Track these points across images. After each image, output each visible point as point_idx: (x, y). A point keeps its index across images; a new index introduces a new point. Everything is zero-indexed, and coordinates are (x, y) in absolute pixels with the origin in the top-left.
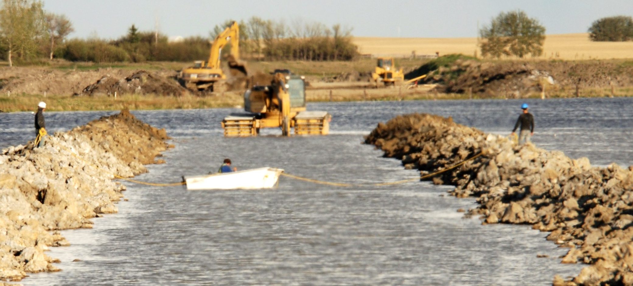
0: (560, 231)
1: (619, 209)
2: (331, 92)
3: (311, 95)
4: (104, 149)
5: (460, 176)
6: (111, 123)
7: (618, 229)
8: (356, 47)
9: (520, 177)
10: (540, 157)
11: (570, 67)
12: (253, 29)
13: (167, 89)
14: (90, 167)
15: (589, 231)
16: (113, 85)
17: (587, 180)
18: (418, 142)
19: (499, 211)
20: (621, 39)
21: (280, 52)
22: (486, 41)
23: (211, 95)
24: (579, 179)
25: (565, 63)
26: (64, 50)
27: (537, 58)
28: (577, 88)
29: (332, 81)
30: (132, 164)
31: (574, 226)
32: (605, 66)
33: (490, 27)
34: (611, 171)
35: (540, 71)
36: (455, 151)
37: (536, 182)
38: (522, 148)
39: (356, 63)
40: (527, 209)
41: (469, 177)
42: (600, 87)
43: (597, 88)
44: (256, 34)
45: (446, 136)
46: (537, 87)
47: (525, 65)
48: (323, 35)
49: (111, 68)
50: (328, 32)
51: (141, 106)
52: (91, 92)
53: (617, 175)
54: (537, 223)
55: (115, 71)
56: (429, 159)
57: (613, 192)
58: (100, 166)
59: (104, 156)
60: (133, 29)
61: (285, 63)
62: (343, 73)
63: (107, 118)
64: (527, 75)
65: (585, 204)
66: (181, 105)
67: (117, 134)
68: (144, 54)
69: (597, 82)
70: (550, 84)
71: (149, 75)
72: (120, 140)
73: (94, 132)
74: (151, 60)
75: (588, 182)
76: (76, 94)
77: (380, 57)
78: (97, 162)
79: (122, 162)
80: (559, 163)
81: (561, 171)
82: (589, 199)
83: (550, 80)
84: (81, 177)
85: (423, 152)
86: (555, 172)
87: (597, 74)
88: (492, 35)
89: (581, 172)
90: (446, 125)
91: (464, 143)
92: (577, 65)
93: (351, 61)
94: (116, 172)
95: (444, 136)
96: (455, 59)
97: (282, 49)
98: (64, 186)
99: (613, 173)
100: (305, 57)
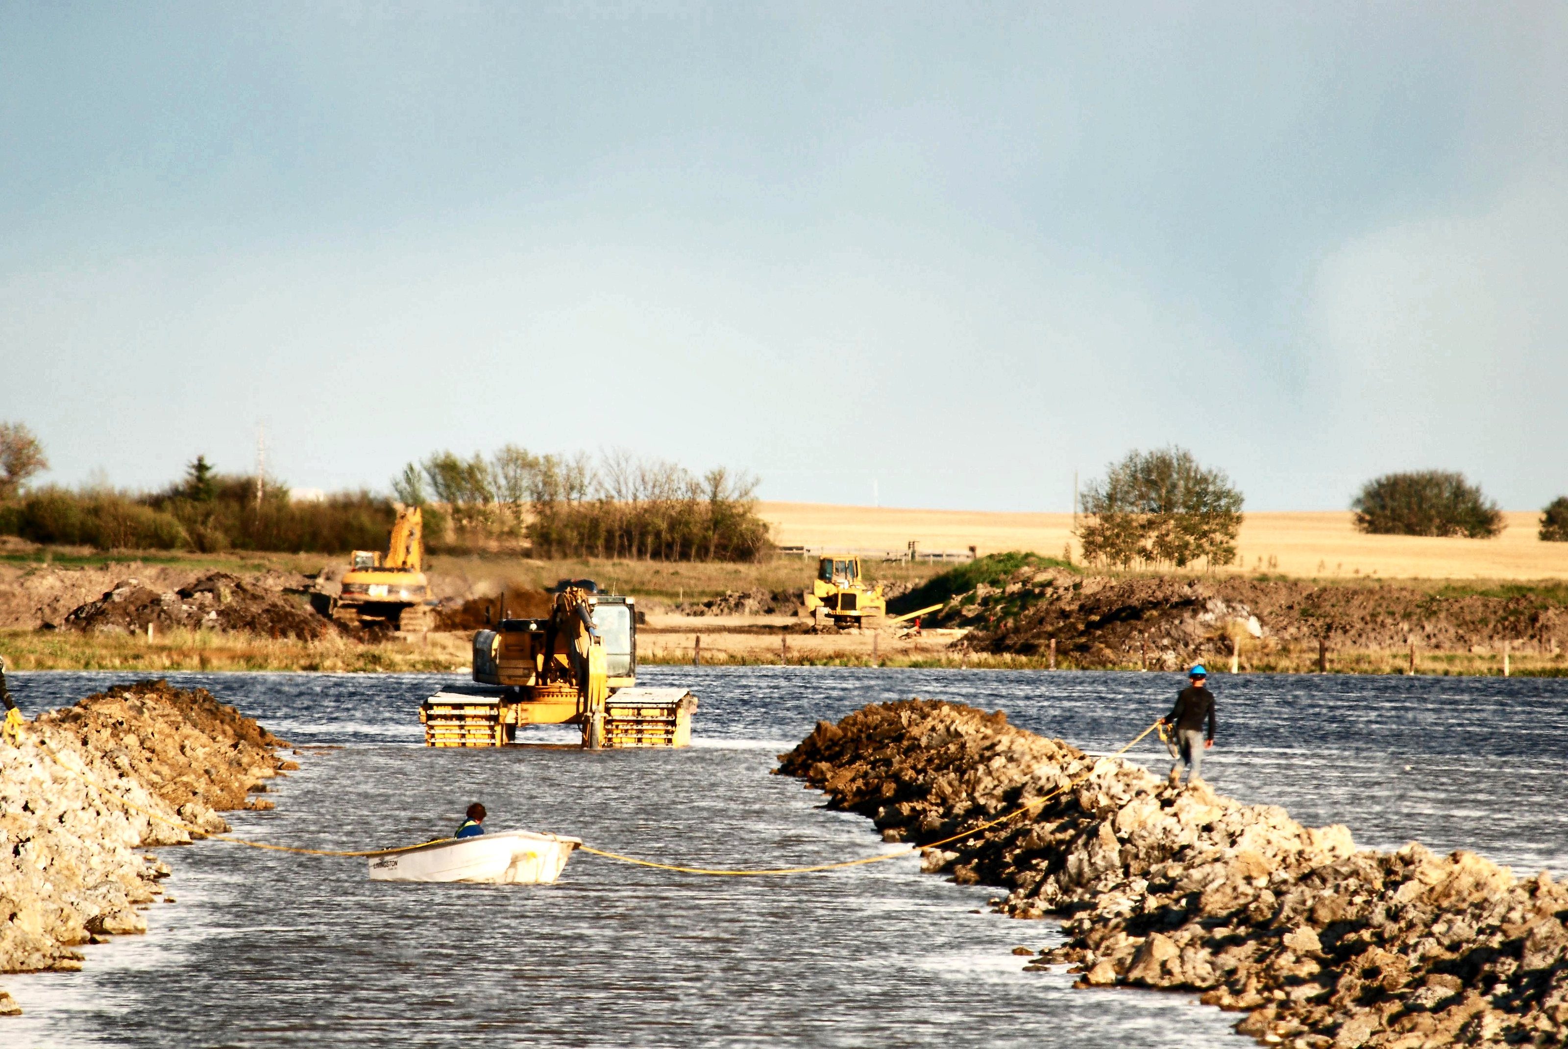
0: (1271, 1011)
1: (1423, 958)
2: (698, 640)
3: (648, 645)
4: (117, 768)
5: (1023, 863)
6: (138, 704)
7: (1421, 1009)
8: (765, 527)
9: (1175, 870)
10: (1225, 819)
11: (1305, 594)
12: (506, 477)
13: (279, 621)
14: (80, 813)
15: (1349, 1014)
16: (145, 607)
17: (1343, 884)
18: (918, 772)
19: (1118, 955)
20: (1434, 530)
21: (572, 536)
22: (1095, 521)
23: (395, 639)
24: (1324, 881)
25: (1294, 585)
26: (20, 513)
27: (1222, 571)
28: (1323, 650)
29: (702, 614)
30: (188, 809)
31: (1309, 1000)
32: (1396, 595)
33: (1104, 490)
34: (1407, 862)
35: (1228, 601)
36: (1013, 797)
37: (1215, 885)
38: (1179, 795)
39: (764, 568)
40: (1190, 952)
41: (1044, 864)
42: (1382, 648)
43: (1373, 650)
44: (514, 488)
45: (990, 759)
46: (1219, 644)
47: (1190, 585)
48: (682, 495)
49: (139, 564)
50: (694, 489)
51: (215, 662)
52: (88, 624)
53: (1422, 873)
54: (1213, 988)
55: (152, 571)
56: (942, 816)
57: (1412, 914)
58: (104, 811)
59: (116, 787)
60: (201, 467)
61: (586, 563)
62: (729, 592)
63: (127, 689)
64: (1195, 613)
65: (1339, 943)
66: (317, 660)
67: (150, 730)
68: (227, 531)
69: (1372, 635)
70: (1253, 637)
71: (238, 586)
72: (158, 748)
73: (91, 725)
74: (244, 546)
75: (1346, 889)
76: (48, 627)
77: (825, 555)
78: (98, 802)
79: (162, 803)
80: (1274, 836)
81: (1279, 858)
82: (1349, 932)
83: (1253, 626)
84: (56, 840)
85: (932, 798)
86: (1262, 860)
87: (1374, 616)
88: (1110, 506)
89: (1328, 861)
90: (989, 732)
91: (1035, 779)
92: (1324, 590)
93: (751, 562)
94: (145, 830)
95: (985, 760)
96: (1017, 566)
97: (577, 526)
98: (10, 862)
99: (1412, 867)
100: (634, 550)
